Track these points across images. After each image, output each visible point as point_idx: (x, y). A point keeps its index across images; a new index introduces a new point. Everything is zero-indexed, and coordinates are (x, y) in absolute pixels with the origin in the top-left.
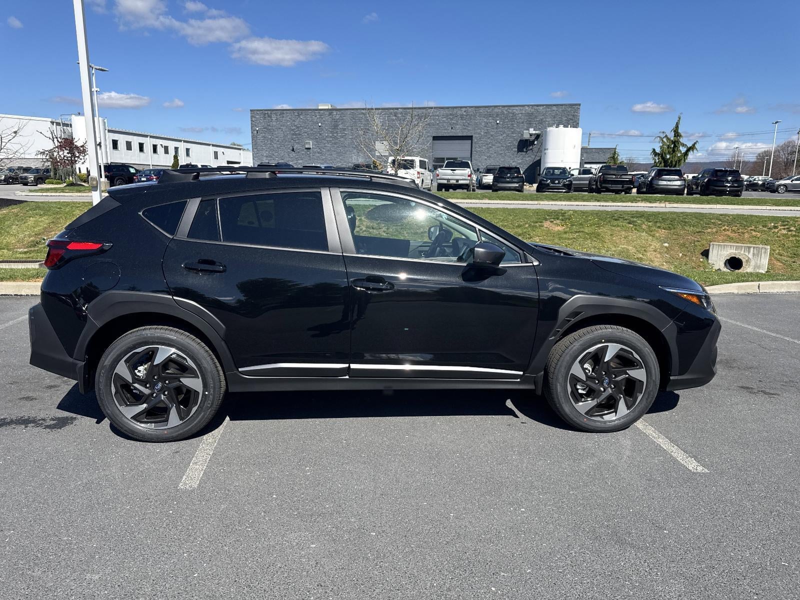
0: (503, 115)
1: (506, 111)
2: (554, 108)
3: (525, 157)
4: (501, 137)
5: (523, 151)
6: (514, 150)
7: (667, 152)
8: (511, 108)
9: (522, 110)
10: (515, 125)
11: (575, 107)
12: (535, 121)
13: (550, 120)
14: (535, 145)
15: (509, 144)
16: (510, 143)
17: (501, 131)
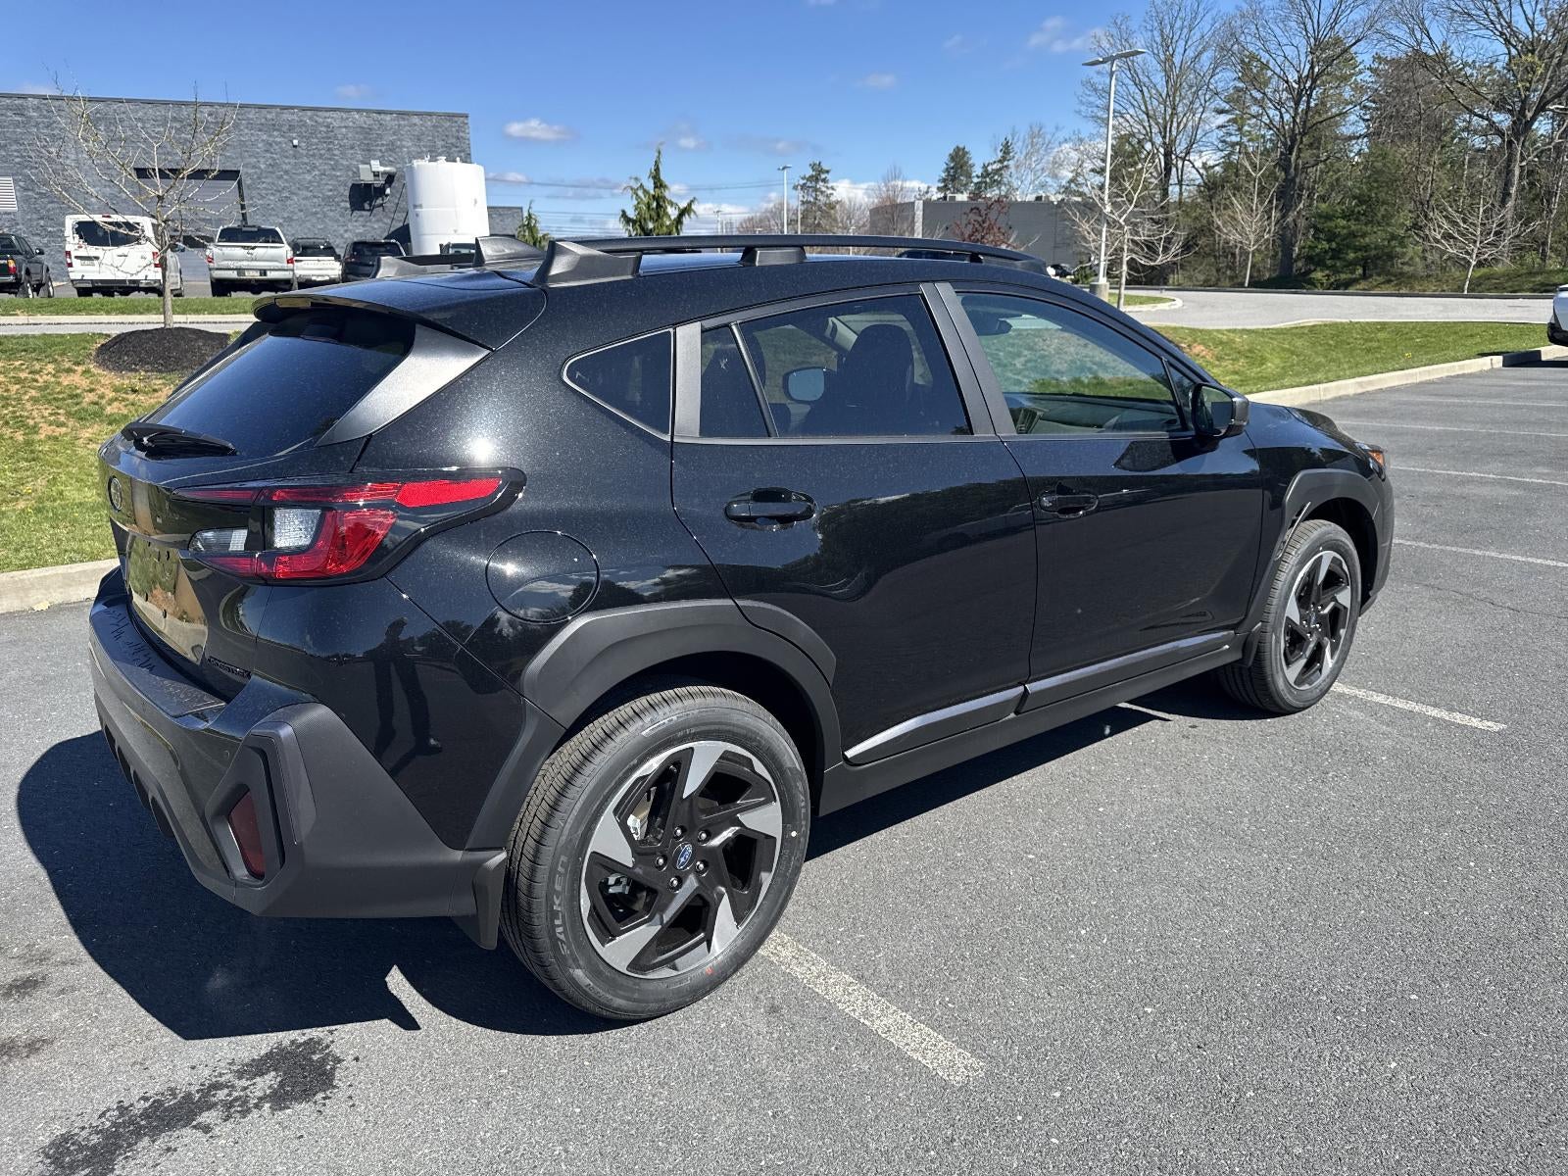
0: (304, 129)
1: (311, 118)
2: (416, 120)
3: (370, 221)
4: (308, 177)
5: (364, 210)
6: (342, 204)
7: (647, 216)
8: (320, 113)
9: (347, 119)
10: (336, 152)
11: (457, 118)
12: (378, 145)
13: (410, 144)
14: (387, 196)
15: (331, 193)
16: (331, 190)
17: (306, 164)
